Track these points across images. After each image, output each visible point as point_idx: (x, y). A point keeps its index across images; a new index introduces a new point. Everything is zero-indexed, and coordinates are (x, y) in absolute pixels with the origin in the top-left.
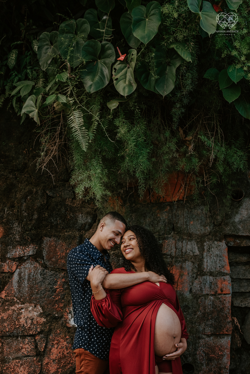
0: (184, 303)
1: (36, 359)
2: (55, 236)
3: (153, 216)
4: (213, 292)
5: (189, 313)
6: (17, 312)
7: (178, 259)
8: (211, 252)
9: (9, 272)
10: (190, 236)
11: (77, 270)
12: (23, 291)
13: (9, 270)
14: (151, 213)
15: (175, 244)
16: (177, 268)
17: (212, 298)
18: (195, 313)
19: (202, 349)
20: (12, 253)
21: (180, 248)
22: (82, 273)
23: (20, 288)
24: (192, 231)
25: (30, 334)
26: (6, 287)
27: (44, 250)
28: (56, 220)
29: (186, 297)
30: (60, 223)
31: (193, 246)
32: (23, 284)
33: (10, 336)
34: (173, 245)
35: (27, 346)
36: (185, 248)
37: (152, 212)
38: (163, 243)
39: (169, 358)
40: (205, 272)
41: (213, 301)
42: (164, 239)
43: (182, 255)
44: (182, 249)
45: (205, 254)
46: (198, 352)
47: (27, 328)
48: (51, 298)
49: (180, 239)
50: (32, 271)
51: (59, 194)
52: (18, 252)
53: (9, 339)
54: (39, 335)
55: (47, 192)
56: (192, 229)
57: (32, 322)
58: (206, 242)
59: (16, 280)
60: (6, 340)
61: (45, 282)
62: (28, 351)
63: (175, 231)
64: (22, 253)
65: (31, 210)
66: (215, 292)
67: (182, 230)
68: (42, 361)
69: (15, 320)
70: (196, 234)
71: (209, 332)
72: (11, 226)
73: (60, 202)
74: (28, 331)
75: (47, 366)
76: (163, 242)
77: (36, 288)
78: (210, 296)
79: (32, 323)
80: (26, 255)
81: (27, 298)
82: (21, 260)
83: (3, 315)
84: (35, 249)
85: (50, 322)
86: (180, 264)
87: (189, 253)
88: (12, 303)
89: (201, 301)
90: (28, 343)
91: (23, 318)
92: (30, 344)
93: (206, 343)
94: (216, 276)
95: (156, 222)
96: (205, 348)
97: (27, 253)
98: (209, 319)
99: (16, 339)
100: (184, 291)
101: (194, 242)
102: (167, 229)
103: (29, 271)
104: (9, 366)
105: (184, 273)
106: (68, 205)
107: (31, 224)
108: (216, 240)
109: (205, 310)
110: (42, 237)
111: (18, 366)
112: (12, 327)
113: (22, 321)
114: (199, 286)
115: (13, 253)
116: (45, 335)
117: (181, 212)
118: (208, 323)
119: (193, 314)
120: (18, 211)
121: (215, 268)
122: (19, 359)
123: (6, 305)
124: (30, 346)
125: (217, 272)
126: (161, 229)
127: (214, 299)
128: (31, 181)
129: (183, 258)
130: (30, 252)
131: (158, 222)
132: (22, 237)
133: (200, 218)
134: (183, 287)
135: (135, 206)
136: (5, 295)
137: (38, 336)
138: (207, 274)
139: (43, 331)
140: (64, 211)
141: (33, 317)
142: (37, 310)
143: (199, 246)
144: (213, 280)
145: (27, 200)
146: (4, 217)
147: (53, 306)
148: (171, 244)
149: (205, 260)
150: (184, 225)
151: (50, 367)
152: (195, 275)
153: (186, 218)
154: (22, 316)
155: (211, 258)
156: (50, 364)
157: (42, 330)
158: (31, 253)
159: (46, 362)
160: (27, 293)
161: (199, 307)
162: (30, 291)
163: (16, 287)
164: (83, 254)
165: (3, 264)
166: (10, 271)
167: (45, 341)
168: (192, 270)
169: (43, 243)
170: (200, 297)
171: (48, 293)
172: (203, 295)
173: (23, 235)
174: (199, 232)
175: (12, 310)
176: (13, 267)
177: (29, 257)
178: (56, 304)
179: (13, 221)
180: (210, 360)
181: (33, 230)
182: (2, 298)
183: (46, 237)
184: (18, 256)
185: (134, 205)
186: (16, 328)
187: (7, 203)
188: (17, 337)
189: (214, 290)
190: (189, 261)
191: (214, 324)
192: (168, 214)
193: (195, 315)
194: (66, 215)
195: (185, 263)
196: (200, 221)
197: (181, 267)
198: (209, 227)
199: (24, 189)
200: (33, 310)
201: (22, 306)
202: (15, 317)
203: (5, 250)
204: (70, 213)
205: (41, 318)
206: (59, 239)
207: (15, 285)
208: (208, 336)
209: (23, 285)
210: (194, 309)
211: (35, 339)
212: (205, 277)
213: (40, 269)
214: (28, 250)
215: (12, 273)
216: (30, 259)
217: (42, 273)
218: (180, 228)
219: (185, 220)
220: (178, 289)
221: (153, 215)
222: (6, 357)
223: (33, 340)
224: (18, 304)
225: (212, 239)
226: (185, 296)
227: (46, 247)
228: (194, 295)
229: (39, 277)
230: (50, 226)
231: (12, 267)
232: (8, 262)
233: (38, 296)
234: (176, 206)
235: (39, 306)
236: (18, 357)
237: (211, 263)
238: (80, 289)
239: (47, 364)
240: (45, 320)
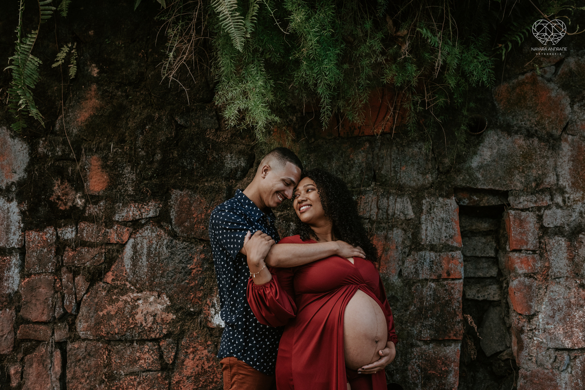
0: (390, 292)
1: (161, 375)
2: (188, 188)
3: (342, 157)
4: (435, 275)
5: (397, 307)
6: (131, 303)
7: (382, 225)
8: (433, 215)
9: (117, 243)
10: (401, 190)
11: (226, 238)
12: (139, 272)
13: (118, 240)
14: (339, 153)
15: (377, 202)
16: (380, 238)
17: (433, 285)
18: (406, 308)
19: (416, 363)
20: (122, 214)
21: (384, 208)
22: (233, 243)
23: (135, 268)
24: (403, 182)
25: (151, 337)
26: (113, 267)
27: (173, 210)
28: (191, 163)
29: (392, 284)
30: (197, 168)
31: (405, 204)
32: (140, 261)
33: (120, 340)
34: (374, 205)
35: (147, 356)
36: (392, 208)
37: (341, 152)
38: (359, 200)
39: (367, 370)
40: (423, 245)
41: (434, 290)
42: (360, 193)
43: (387, 219)
44: (387, 210)
45: (423, 217)
46: (410, 367)
47: (146, 328)
48: (183, 283)
49: (385, 194)
50: (154, 242)
51: (194, 122)
52: (131, 212)
53: (118, 345)
54: (166, 339)
55: (177, 119)
56: (403, 178)
57: (154, 319)
58: (425, 199)
59: (129, 255)
60: (115, 346)
61: (174, 258)
62: (149, 363)
63: (376, 182)
64: (138, 214)
65: (151, 147)
66: (438, 276)
67: (388, 179)
68: (170, 379)
69: (128, 316)
70: (410, 187)
71: (427, 337)
72: (121, 172)
73: (197, 134)
74: (148, 333)
75: (179, 386)
76: (357, 199)
77: (160, 267)
78: (430, 281)
79: (154, 322)
80: (144, 217)
81: (146, 283)
82: (136, 225)
83: (110, 308)
84: (158, 207)
85: (182, 320)
86: (384, 232)
87: (399, 215)
88: (124, 291)
89: (416, 290)
90: (148, 351)
91: (140, 313)
92: (152, 352)
93: (422, 353)
94: (440, 251)
95: (347, 167)
96: (420, 361)
97: (146, 213)
98: (427, 317)
99: (130, 345)
100: (390, 274)
101: (406, 199)
102: (365, 178)
103: (149, 241)
104: (119, 384)
105: (391, 246)
106: (209, 139)
107: (151, 168)
108: (441, 196)
109: (422, 303)
110: (168, 189)
111: (133, 385)
112: (123, 326)
113: (139, 317)
114: (413, 266)
115: (124, 214)
116: (175, 340)
117: (388, 151)
118: (426, 323)
119: (402, 309)
120: (131, 148)
121: (439, 239)
122: (135, 375)
123: (114, 294)
124: (151, 355)
125: (441, 246)
126: (355, 177)
127: (436, 287)
128: (151, 101)
129: (389, 223)
130: (151, 212)
131: (350, 167)
132: (137, 190)
133: (417, 162)
134: (389, 269)
135: (314, 142)
136: (113, 279)
137: (163, 340)
138: (425, 249)
139: (171, 334)
140: (203, 148)
141: (156, 312)
142: (162, 301)
143: (414, 204)
144: (436, 257)
145: (145, 130)
146: (109, 157)
147: (187, 295)
148: (371, 201)
149: (424, 227)
150: (391, 171)
151: (182, 387)
152: (407, 250)
153: (394, 160)
154: (139, 310)
155: (434, 223)
156: (183, 383)
157: (170, 332)
158: (151, 214)
159: (176, 380)
160: (146, 276)
161: (412, 299)
162: (151, 273)
163: (129, 266)
164: (235, 214)
165: (108, 230)
166: (120, 241)
167: (174, 348)
168: (403, 242)
169: (171, 198)
170: (414, 283)
171: (178, 275)
172: (419, 280)
173: (139, 186)
174: (415, 184)
175: (124, 302)
176: (125, 235)
177: (149, 221)
178: (191, 292)
179: (123, 164)
180: (428, 378)
181: (154, 178)
182: (108, 283)
183: (175, 189)
184: (131, 218)
185: (313, 140)
186: (130, 329)
187: (113, 136)
188: (132, 342)
189: (437, 273)
190: (398, 228)
191: (435, 325)
192: (367, 155)
193: (406, 311)
194: (207, 156)
195: (392, 232)
196: (416, 167)
197: (386, 238)
198: (430, 175)
199: (140, 114)
200: (155, 301)
201: (139, 295)
202: (127, 312)
203: (111, 208)
204: (212, 153)
205: (168, 313)
206: (195, 192)
207: (127, 263)
208: (426, 343)
209: (140, 263)
210: (404, 301)
211: (159, 345)
212: (423, 253)
213: (166, 239)
214: (147, 209)
215: (122, 244)
216: (150, 223)
217: (169, 246)
218: (386, 177)
219: (393, 165)
221: (344, 155)
222: (116, 371)
223: (156, 347)
224: (133, 292)
225: (434, 194)
226: (391, 282)
227: (175, 205)
228: (405, 280)
229: (165, 251)
230: (181, 172)
231: (122, 235)
232: (116, 227)
233: (164, 280)
234: (380, 141)
235: (164, 296)
236: (133, 372)
237: (432, 232)
238: (230, 269)
239: (178, 382)
240: (175, 316)
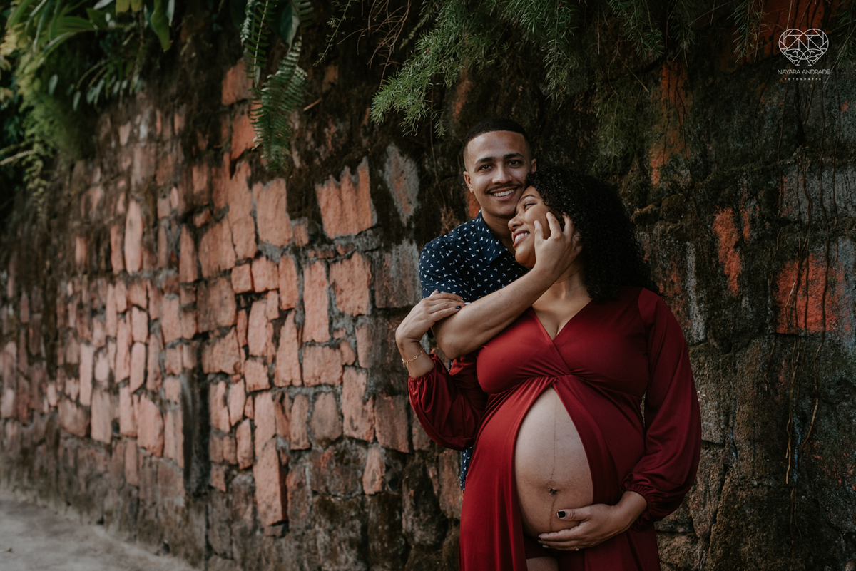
0: (838, 372)
3: (748, 104)
7: (819, 233)
10: (840, 155)
14: (744, 99)
15: (805, 186)
16: (818, 261)
21: (816, 198)
24: (845, 136)
28: (559, 157)
29: (845, 354)
30: (566, 164)
31: (851, 185)
36: (828, 196)
37: (746, 94)
38: (779, 186)
42: (781, 172)
43: (826, 218)
44: (822, 200)
49: (814, 167)
55: (541, 87)
56: (845, 129)
63: (804, 144)
67: (819, 136)
76: (777, 184)
86: (823, 247)
87: (845, 209)
95: (756, 123)
100: (844, 334)
101: (851, 173)
102: (782, 140)
105: (837, 275)
106: (577, 112)
126: (767, 142)
129: (829, 227)
131: (760, 122)
134: (840, 323)
140: (571, 130)
148: (796, 185)
150: (824, 118)
153: (829, 93)
185: (711, 80)
190: (845, 236)
192: (787, 92)
194: (577, 141)
195: (836, 246)
197: (828, 259)
204: (583, 134)
218: (815, 131)
219: (826, 103)
220: (828, 328)
221: (750, 101)
226: (845, 350)
